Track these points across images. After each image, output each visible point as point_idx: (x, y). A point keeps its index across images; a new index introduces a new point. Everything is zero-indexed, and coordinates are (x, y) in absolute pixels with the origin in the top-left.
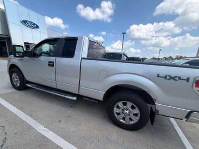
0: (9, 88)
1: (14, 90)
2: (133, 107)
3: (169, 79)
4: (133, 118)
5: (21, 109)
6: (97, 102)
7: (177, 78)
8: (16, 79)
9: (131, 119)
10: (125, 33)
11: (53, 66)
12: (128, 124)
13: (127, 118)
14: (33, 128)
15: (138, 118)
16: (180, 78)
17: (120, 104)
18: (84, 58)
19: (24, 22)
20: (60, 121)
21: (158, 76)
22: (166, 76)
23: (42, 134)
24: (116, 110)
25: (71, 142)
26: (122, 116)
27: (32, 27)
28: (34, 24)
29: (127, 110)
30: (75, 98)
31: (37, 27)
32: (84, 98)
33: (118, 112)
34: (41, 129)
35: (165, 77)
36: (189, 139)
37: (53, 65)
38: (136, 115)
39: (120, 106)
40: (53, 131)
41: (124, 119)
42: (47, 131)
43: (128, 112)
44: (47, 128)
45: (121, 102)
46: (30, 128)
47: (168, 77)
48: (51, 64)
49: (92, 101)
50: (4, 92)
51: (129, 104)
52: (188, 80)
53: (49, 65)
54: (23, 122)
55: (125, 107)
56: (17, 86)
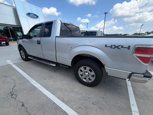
0: (20, 60)
1: (23, 61)
2: (90, 71)
3: (114, 48)
4: (91, 78)
5: (25, 71)
6: (68, 67)
7: (120, 47)
8: (23, 54)
9: (90, 79)
10: (106, 13)
12: (88, 82)
13: (87, 78)
14: (29, 81)
15: (94, 78)
16: (122, 47)
17: (82, 68)
18: (57, 37)
19: (29, 14)
20: (45, 79)
21: (106, 46)
22: (111, 45)
23: (33, 85)
24: (80, 73)
25: (49, 90)
26: (84, 77)
27: (34, 18)
28: (35, 15)
29: (87, 72)
30: (55, 65)
31: (37, 17)
32: (60, 65)
33: (81, 74)
34: (34, 82)
35: (111, 47)
36: (136, 95)
38: (93, 76)
39: (82, 69)
40: (40, 84)
41: (85, 78)
42: (37, 84)
43: (87, 73)
44: (37, 82)
46: (28, 81)
47: (113, 47)
48: (39, 43)
49: (65, 66)
50: (17, 62)
51: (88, 68)
52: (129, 48)
54: (25, 78)
55: (85, 70)
56: (24, 58)
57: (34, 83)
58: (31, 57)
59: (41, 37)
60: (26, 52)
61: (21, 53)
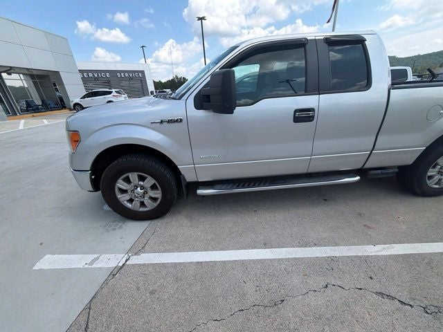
11: (310, 119)
23: (396, 255)
33: (432, 174)
37: (313, 117)
40: (396, 243)
42: (391, 248)
44: (377, 244)
53: (297, 119)
56: (142, 209)
57: (380, 251)
59: (319, 91)
60: (181, 174)
61: (124, 188)
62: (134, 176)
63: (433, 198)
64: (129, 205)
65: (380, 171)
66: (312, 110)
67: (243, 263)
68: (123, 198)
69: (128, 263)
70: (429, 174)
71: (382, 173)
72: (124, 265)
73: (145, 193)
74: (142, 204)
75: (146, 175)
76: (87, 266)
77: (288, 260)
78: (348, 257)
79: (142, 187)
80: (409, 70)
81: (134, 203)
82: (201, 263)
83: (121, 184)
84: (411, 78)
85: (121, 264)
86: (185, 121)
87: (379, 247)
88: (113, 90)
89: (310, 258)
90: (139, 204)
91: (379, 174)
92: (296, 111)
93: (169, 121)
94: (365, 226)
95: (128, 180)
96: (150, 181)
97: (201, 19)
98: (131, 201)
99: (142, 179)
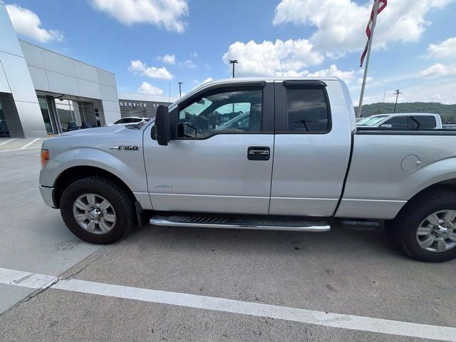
5: (202, 291)
6: (377, 224)
9: (448, 241)
12: (442, 251)
17: (433, 218)
24: (421, 232)
29: (444, 226)
30: (328, 227)
33: (423, 234)
34: (320, 318)
37: (268, 156)
39: (430, 221)
41: (434, 244)
44: (331, 312)
45: (435, 214)
49: (369, 223)
51: (452, 215)
55: (440, 221)
56: (96, 232)
57: (330, 321)
58: (172, 218)
59: (274, 131)
60: (136, 200)
61: (81, 208)
62: (91, 198)
63: (430, 265)
64: (85, 226)
65: (355, 223)
66: (267, 148)
67: (165, 309)
68: (80, 218)
69: (53, 287)
70: (419, 233)
71: (357, 226)
72: (47, 288)
73: (102, 215)
74: (97, 226)
75: (102, 198)
76: (13, 283)
77: (215, 313)
78: (287, 321)
79: (99, 210)
80: (438, 117)
81: (89, 224)
82: (123, 299)
83: (79, 204)
84: (439, 125)
85: (44, 288)
86: (141, 149)
87: (331, 316)
88: (144, 119)
89: (242, 315)
90: (94, 226)
91: (353, 226)
92: (250, 149)
93: (127, 148)
94: (327, 286)
95: (85, 200)
96: (106, 204)
97: (233, 62)
98: (87, 221)
99: (99, 201)
